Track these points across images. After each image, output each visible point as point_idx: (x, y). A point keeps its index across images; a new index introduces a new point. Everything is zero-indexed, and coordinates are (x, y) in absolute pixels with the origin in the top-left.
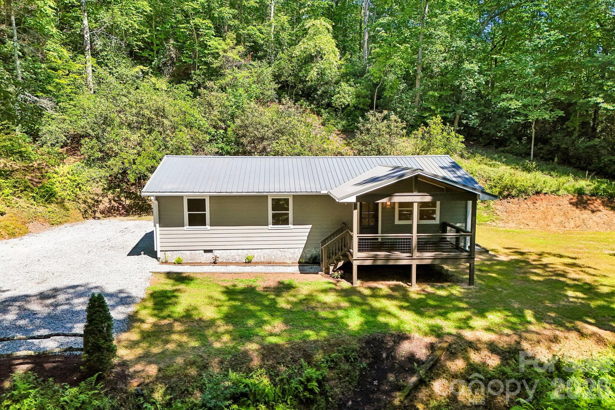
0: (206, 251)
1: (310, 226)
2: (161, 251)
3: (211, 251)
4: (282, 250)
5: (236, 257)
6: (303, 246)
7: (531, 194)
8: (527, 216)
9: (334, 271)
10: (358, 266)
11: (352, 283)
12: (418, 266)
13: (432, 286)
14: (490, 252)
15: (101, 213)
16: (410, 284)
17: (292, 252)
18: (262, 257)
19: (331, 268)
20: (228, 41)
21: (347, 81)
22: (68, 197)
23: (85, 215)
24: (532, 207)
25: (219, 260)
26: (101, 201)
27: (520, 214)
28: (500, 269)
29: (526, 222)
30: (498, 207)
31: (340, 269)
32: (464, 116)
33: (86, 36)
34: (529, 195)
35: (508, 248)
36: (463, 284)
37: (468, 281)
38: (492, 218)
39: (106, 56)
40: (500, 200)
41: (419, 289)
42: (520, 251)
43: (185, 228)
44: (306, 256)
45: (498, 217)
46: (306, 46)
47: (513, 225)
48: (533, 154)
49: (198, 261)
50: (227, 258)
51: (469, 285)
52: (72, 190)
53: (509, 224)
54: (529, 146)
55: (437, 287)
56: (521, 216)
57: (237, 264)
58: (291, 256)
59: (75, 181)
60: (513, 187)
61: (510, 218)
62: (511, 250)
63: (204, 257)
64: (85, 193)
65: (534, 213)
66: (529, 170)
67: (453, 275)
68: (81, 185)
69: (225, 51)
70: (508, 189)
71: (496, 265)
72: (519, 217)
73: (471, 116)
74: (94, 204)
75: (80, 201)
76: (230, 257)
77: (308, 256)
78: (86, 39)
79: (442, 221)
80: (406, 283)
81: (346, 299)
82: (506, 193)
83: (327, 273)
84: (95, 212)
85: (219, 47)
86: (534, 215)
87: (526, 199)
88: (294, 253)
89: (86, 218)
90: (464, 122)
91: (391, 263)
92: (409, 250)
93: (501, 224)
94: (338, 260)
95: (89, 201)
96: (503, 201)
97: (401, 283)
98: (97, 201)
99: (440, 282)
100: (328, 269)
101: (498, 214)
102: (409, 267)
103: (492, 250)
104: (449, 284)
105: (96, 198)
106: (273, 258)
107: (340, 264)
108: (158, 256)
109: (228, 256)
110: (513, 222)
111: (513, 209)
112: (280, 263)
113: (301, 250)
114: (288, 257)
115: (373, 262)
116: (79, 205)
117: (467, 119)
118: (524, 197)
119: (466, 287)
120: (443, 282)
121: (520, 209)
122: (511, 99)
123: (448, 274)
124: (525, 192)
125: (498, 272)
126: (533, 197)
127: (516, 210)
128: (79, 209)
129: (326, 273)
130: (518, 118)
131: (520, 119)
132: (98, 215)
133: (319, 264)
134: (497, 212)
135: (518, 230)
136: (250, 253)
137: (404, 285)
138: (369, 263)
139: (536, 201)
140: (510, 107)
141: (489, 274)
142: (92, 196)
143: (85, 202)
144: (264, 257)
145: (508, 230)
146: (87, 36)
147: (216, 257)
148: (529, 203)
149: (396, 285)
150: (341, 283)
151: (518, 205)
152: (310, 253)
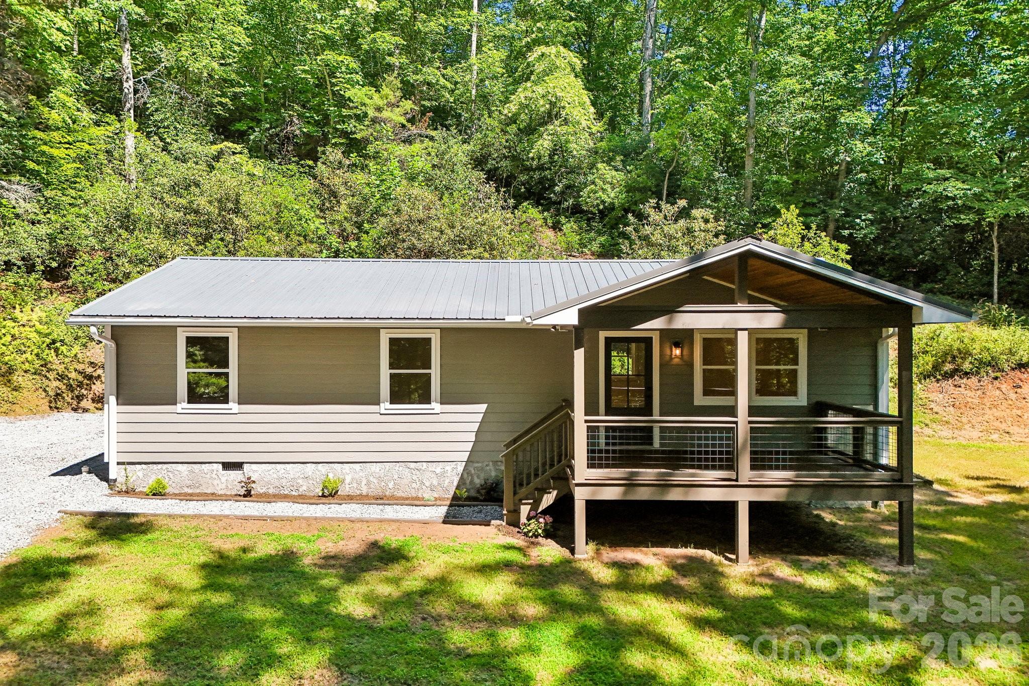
0: (227, 466)
1: (483, 407)
2: (118, 463)
3: (238, 466)
4: (413, 465)
5: (300, 481)
6: (465, 456)
7: (1006, 367)
8: (1003, 413)
9: (529, 519)
10: (588, 502)
11: (573, 551)
12: (754, 507)
13: (796, 565)
14: (936, 486)
15: (93, 400)
16: (733, 557)
17: (438, 470)
18: (364, 482)
19: (525, 510)
20: (386, 90)
21: (609, 161)
22: (27, 366)
23: (55, 403)
24: (1013, 396)
25: (257, 489)
26: (99, 376)
27: (987, 411)
28: (971, 525)
29: (1003, 426)
30: (932, 396)
31: (545, 512)
32: (844, 223)
33: (125, 85)
34: (1003, 371)
35: (978, 478)
36: (881, 562)
37: (896, 553)
38: (923, 419)
39: (162, 121)
40: (938, 381)
41: (756, 570)
42: (1007, 483)
43: (179, 408)
44: (472, 482)
45: (937, 416)
46: (529, 94)
47: (975, 434)
48: (999, 294)
49: (209, 491)
50: (278, 484)
51: (901, 563)
52: (36, 351)
53: (963, 432)
54: (986, 279)
55: (809, 565)
56: (989, 414)
57: (302, 499)
58: (435, 482)
59: (47, 335)
60: (965, 354)
61: (964, 420)
62: (989, 483)
63: (223, 479)
64: (67, 360)
65: (1018, 408)
66: (995, 324)
67: (850, 536)
68: (58, 344)
69: (379, 109)
70: (954, 357)
71: (957, 513)
72: (986, 417)
73: (858, 221)
74: (81, 382)
75: (51, 376)
76: (284, 482)
77: (478, 482)
78: (126, 90)
79: (814, 401)
80: (721, 553)
81: (543, 593)
82: (948, 367)
83: (514, 523)
84: (80, 398)
85: (367, 101)
86: (1019, 413)
87: (996, 378)
88: (443, 474)
89: (57, 408)
90: (846, 233)
91: (675, 495)
92: (727, 460)
93: (946, 432)
94: (543, 491)
95: (73, 375)
96: (944, 384)
97: (707, 554)
98: (90, 377)
99: (818, 555)
100: (516, 512)
101: (935, 410)
102: (730, 507)
103: (941, 482)
104: (841, 558)
105: (89, 370)
106: (391, 485)
107: (548, 499)
108: (112, 476)
109: (279, 479)
110: (973, 427)
111: (970, 400)
112: (407, 499)
113: (461, 468)
114: (427, 484)
115: (625, 493)
116: (47, 382)
117: (852, 226)
118: (993, 375)
119: (892, 567)
120: (826, 555)
121: (986, 400)
122: (946, 179)
123: (836, 535)
124: (993, 364)
125: (970, 531)
126: (1012, 374)
127: (976, 401)
128: (45, 391)
129: (509, 524)
130: (962, 217)
131: (966, 219)
132: (85, 404)
133: (499, 500)
134: (933, 405)
135: (988, 444)
136: (333, 473)
137: (717, 558)
138: (611, 494)
139: (1021, 384)
140: (945, 193)
141: (950, 537)
142: (80, 367)
143: (61, 377)
144: (368, 483)
145: (964, 443)
146: (129, 85)
147: (249, 481)
148: (1004, 387)
149: (691, 559)
150: (544, 549)
151: (979, 392)
152: (482, 475)
